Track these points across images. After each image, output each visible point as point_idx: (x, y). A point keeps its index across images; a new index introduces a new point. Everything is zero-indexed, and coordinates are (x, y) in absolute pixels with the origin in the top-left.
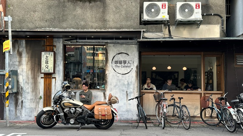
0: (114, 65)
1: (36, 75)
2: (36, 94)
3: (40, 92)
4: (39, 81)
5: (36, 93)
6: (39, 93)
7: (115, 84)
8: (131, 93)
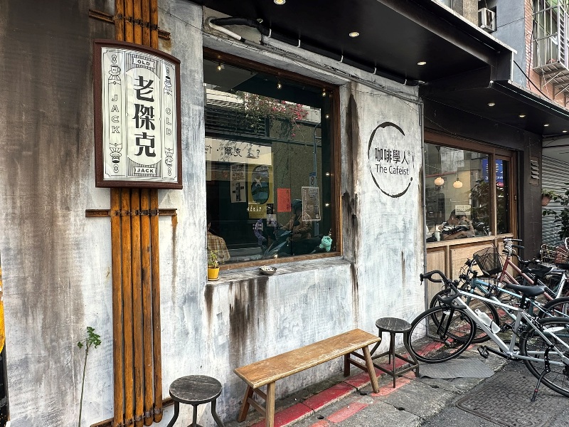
0: (374, 163)
1: (52, 197)
2: (53, 325)
3: (85, 301)
4: (71, 234)
5: (56, 316)
6: (78, 311)
7: (377, 231)
8: (410, 256)
